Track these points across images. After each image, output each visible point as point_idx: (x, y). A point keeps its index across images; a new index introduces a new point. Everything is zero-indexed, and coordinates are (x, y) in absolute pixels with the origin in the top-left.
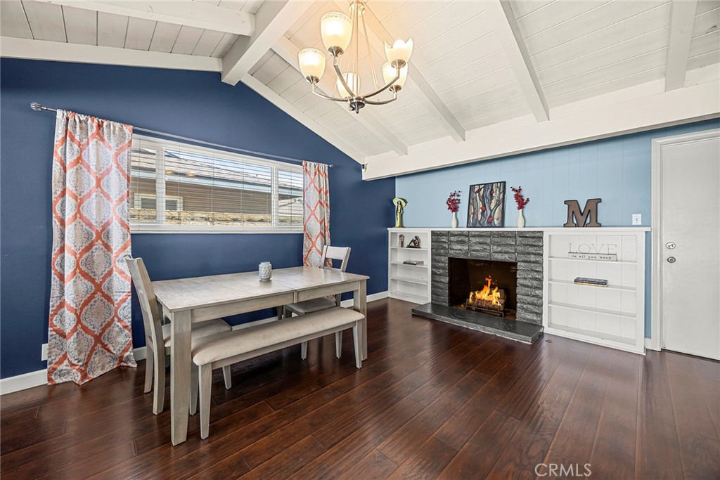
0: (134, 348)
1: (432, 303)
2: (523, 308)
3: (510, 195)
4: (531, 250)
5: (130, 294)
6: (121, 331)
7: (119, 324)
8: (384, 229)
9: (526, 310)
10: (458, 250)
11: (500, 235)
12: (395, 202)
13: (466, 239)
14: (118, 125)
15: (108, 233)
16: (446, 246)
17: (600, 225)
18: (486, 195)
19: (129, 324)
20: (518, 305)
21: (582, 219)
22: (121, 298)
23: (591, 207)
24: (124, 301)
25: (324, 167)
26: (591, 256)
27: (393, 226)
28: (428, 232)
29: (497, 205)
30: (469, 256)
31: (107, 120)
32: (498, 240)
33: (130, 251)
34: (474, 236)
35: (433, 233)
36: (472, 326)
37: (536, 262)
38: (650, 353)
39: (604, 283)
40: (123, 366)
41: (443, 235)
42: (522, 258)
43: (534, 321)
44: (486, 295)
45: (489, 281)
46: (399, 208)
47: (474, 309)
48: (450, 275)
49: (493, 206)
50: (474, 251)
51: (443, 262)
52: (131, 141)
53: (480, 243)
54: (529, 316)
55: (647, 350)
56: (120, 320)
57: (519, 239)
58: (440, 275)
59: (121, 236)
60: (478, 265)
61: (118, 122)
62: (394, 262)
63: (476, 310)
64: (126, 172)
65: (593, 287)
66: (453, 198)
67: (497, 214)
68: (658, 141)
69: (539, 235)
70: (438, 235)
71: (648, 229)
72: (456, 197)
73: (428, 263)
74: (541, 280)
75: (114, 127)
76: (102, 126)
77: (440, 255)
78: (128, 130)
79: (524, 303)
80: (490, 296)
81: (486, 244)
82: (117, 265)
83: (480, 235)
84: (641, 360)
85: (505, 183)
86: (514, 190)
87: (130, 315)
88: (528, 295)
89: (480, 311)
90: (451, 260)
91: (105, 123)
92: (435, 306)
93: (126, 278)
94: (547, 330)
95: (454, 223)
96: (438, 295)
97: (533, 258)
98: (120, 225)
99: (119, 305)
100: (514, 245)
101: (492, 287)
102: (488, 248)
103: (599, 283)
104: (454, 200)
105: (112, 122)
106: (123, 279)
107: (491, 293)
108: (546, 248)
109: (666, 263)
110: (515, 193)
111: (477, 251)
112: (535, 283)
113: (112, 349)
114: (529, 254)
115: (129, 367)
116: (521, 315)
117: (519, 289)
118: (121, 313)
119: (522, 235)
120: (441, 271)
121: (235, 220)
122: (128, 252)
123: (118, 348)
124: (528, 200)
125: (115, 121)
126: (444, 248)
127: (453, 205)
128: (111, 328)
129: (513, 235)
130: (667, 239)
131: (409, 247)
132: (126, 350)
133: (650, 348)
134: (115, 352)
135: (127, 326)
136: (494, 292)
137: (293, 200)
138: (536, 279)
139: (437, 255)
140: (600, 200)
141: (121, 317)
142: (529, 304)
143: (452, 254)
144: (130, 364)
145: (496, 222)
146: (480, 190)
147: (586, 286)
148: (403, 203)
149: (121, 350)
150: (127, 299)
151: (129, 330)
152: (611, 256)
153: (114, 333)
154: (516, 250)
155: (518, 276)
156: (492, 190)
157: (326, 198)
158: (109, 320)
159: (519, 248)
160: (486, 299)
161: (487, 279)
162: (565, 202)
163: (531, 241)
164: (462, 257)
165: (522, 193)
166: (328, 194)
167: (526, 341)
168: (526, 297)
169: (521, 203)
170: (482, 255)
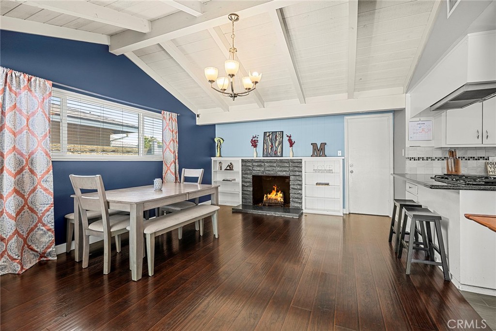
0: (56, 245)
1: (242, 204)
2: (293, 201)
3: (286, 139)
4: (296, 169)
5: (53, 205)
6: (45, 233)
7: (43, 228)
8: (209, 158)
9: (294, 202)
10: (259, 171)
11: (281, 161)
12: (216, 140)
13: (263, 164)
14: (42, 80)
15: (32, 160)
16: (251, 168)
17: (326, 156)
18: (273, 138)
19: (53, 228)
20: (291, 199)
21: (319, 152)
22: (45, 208)
23: (322, 147)
24: (48, 210)
25: (174, 115)
26: (322, 171)
27: (215, 156)
28: (240, 160)
29: (279, 144)
30: (265, 174)
31: (34, 76)
32: (280, 164)
33: (52, 173)
34: (267, 162)
35: (243, 160)
36: (269, 213)
37: (299, 176)
38: (345, 215)
39: (328, 184)
40: (43, 261)
41: (249, 162)
42: (292, 173)
43: (299, 207)
44: (274, 195)
45: (275, 188)
46: (219, 144)
47: (267, 205)
48: (254, 186)
49: (277, 144)
50: (267, 171)
51: (249, 178)
52: (51, 92)
53: (271, 166)
54: (296, 205)
55: (344, 214)
56: (44, 225)
57: (291, 163)
58: (247, 186)
59: (46, 163)
60: (268, 179)
61: (42, 78)
62: (215, 180)
63: (268, 205)
64: (48, 115)
65: (324, 186)
66: (254, 139)
67: (279, 149)
68: (346, 118)
69: (300, 161)
70: (246, 162)
71: (343, 158)
72: (256, 139)
73: (239, 180)
74: (301, 185)
75: (40, 81)
76: (31, 80)
77: (247, 174)
78: (49, 84)
79: (294, 198)
80: (276, 196)
81: (274, 166)
82: (43, 185)
83: (271, 161)
84: (342, 218)
85: (283, 132)
86: (287, 136)
87: (53, 221)
88: (295, 194)
89: (270, 206)
90: (253, 176)
91: (33, 78)
92: (244, 206)
93: (49, 194)
94: (304, 211)
95: (255, 154)
96: (246, 199)
97: (297, 173)
98: (45, 154)
99: (43, 214)
100: (288, 167)
101: (277, 191)
102: (275, 169)
103: (326, 184)
104: (255, 140)
105: (38, 78)
106: (47, 194)
107: (276, 195)
108: (303, 168)
109: (350, 173)
110: (288, 138)
111: (269, 171)
112: (299, 187)
113: (35, 248)
114: (296, 171)
115: (50, 260)
116: (292, 205)
117: (291, 191)
118: (45, 219)
119: (292, 161)
120: (248, 184)
121: (92, 151)
122: (50, 174)
123: (42, 246)
124: (294, 142)
125: (40, 77)
126: (250, 170)
127: (254, 144)
128: (34, 232)
129: (288, 161)
130: (350, 162)
131: (226, 170)
132: (49, 247)
133: (344, 213)
134: (38, 250)
135: (51, 229)
136: (279, 193)
137: (125, 135)
138: (299, 185)
139: (245, 174)
140: (326, 144)
141: (46, 223)
142: (296, 198)
143: (255, 173)
144: (50, 258)
145: (279, 154)
146: (269, 135)
147: (321, 186)
148: (222, 141)
149: (45, 247)
150: (50, 209)
151: (53, 232)
152: (330, 171)
153: (37, 236)
154: (289, 169)
155: (290, 184)
156: (276, 135)
157: (176, 136)
158: (32, 226)
159: (291, 168)
160: (274, 198)
161: (274, 187)
162: (312, 144)
163: (296, 164)
164: (260, 174)
165: (292, 138)
166: (177, 134)
167: (296, 216)
168: (294, 195)
169: (291, 144)
170: (272, 173)
